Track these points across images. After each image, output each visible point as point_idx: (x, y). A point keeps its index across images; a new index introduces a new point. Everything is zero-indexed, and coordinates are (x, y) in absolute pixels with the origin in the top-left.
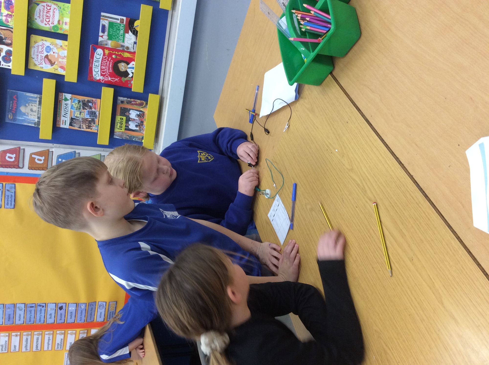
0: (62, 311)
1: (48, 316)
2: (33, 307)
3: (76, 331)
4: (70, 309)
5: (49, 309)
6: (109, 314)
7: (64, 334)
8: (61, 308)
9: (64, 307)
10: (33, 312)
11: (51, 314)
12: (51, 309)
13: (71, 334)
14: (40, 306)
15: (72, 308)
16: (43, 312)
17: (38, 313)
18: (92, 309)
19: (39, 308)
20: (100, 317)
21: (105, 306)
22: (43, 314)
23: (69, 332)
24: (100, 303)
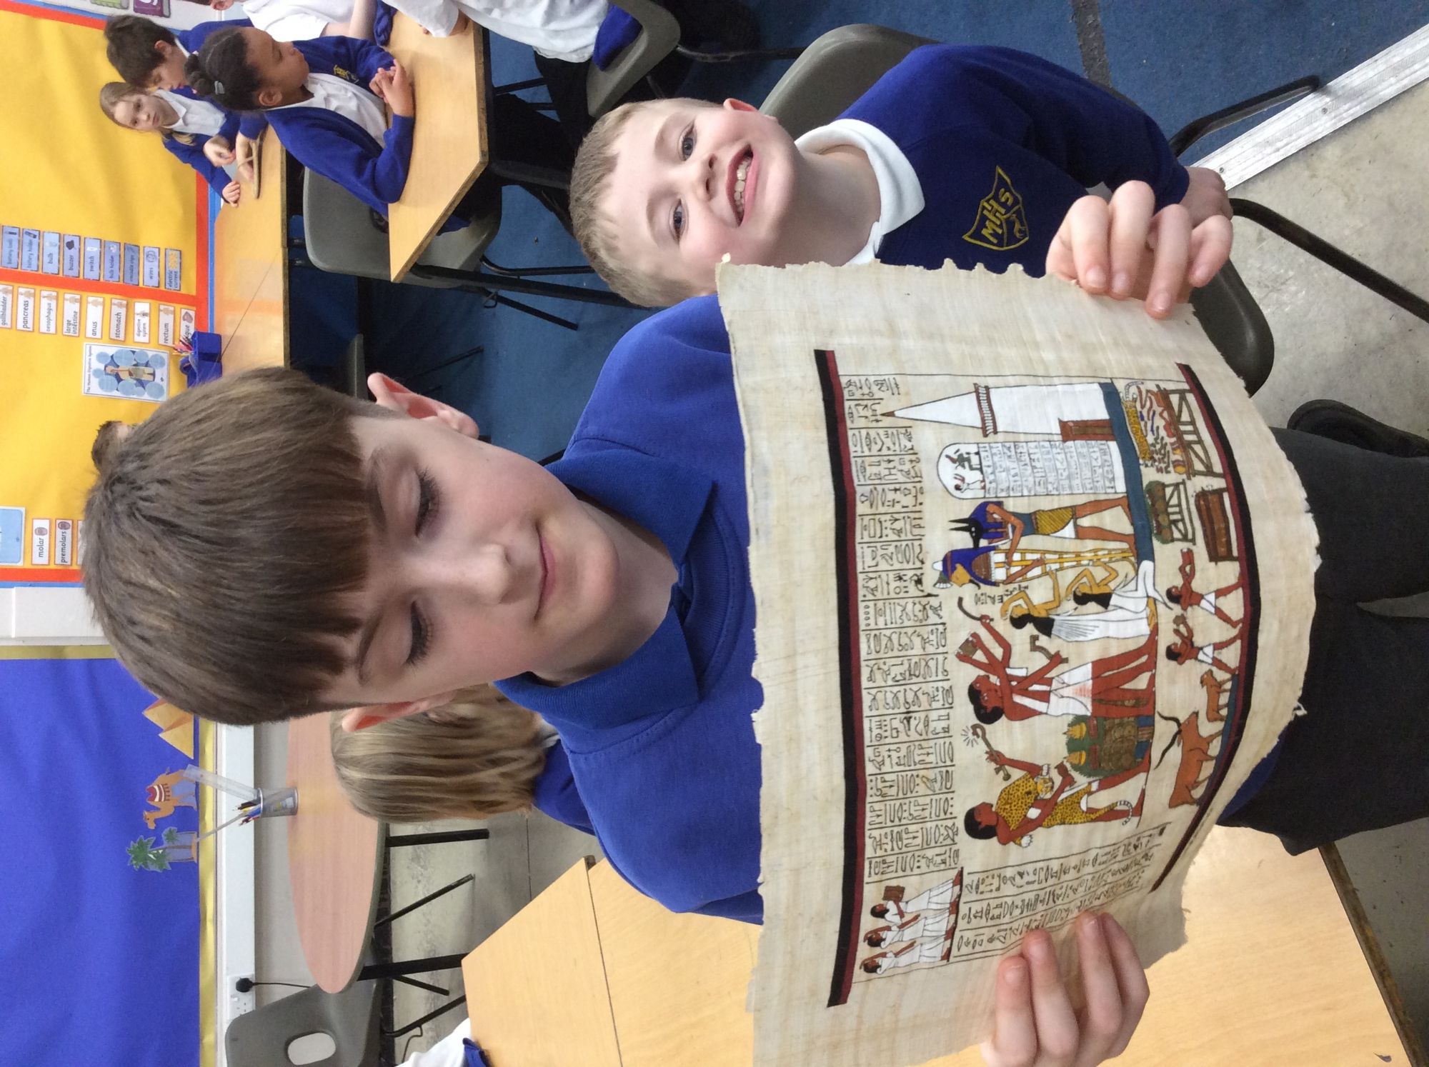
0: (74, 252)
1: (46, 259)
2: (15, 234)
3: (104, 299)
4: (88, 249)
5: (47, 244)
6: (168, 275)
7: (80, 301)
8: (70, 245)
9: (76, 244)
10: (15, 245)
11: (50, 255)
12: (51, 244)
13: (95, 304)
14: (29, 234)
15: (93, 249)
16: (35, 247)
17: (26, 248)
18: (132, 258)
19: (27, 239)
20: (151, 278)
21: (157, 254)
22: (35, 252)
23: (91, 299)
24: (147, 250)
